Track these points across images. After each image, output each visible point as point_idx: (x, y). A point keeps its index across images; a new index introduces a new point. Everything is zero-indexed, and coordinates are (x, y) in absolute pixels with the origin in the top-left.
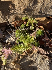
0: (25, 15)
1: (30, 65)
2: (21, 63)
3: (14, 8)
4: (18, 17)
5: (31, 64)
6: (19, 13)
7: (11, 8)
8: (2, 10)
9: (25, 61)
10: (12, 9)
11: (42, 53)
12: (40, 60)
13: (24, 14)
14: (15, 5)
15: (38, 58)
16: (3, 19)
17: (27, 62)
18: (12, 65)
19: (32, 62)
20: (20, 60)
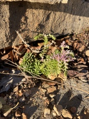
0: (37, 34)
1: (71, 98)
2: (58, 103)
3: (27, 22)
4: (28, 36)
5: (71, 96)
6: (31, 30)
7: (23, 21)
8: (12, 23)
9: (61, 97)
10: (24, 24)
11: (72, 75)
12: (75, 85)
13: (36, 32)
14: (28, 18)
15: (72, 85)
16: (7, 39)
17: (63, 97)
18: (47, 114)
19: (69, 93)
20: (53, 99)
